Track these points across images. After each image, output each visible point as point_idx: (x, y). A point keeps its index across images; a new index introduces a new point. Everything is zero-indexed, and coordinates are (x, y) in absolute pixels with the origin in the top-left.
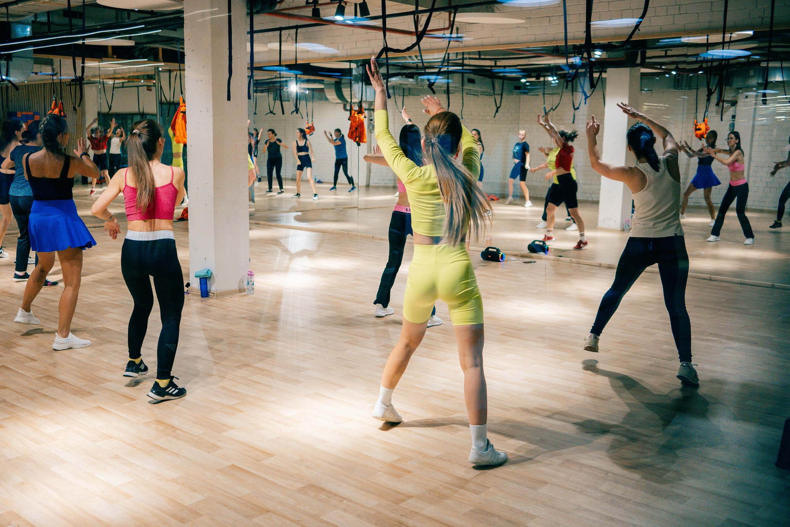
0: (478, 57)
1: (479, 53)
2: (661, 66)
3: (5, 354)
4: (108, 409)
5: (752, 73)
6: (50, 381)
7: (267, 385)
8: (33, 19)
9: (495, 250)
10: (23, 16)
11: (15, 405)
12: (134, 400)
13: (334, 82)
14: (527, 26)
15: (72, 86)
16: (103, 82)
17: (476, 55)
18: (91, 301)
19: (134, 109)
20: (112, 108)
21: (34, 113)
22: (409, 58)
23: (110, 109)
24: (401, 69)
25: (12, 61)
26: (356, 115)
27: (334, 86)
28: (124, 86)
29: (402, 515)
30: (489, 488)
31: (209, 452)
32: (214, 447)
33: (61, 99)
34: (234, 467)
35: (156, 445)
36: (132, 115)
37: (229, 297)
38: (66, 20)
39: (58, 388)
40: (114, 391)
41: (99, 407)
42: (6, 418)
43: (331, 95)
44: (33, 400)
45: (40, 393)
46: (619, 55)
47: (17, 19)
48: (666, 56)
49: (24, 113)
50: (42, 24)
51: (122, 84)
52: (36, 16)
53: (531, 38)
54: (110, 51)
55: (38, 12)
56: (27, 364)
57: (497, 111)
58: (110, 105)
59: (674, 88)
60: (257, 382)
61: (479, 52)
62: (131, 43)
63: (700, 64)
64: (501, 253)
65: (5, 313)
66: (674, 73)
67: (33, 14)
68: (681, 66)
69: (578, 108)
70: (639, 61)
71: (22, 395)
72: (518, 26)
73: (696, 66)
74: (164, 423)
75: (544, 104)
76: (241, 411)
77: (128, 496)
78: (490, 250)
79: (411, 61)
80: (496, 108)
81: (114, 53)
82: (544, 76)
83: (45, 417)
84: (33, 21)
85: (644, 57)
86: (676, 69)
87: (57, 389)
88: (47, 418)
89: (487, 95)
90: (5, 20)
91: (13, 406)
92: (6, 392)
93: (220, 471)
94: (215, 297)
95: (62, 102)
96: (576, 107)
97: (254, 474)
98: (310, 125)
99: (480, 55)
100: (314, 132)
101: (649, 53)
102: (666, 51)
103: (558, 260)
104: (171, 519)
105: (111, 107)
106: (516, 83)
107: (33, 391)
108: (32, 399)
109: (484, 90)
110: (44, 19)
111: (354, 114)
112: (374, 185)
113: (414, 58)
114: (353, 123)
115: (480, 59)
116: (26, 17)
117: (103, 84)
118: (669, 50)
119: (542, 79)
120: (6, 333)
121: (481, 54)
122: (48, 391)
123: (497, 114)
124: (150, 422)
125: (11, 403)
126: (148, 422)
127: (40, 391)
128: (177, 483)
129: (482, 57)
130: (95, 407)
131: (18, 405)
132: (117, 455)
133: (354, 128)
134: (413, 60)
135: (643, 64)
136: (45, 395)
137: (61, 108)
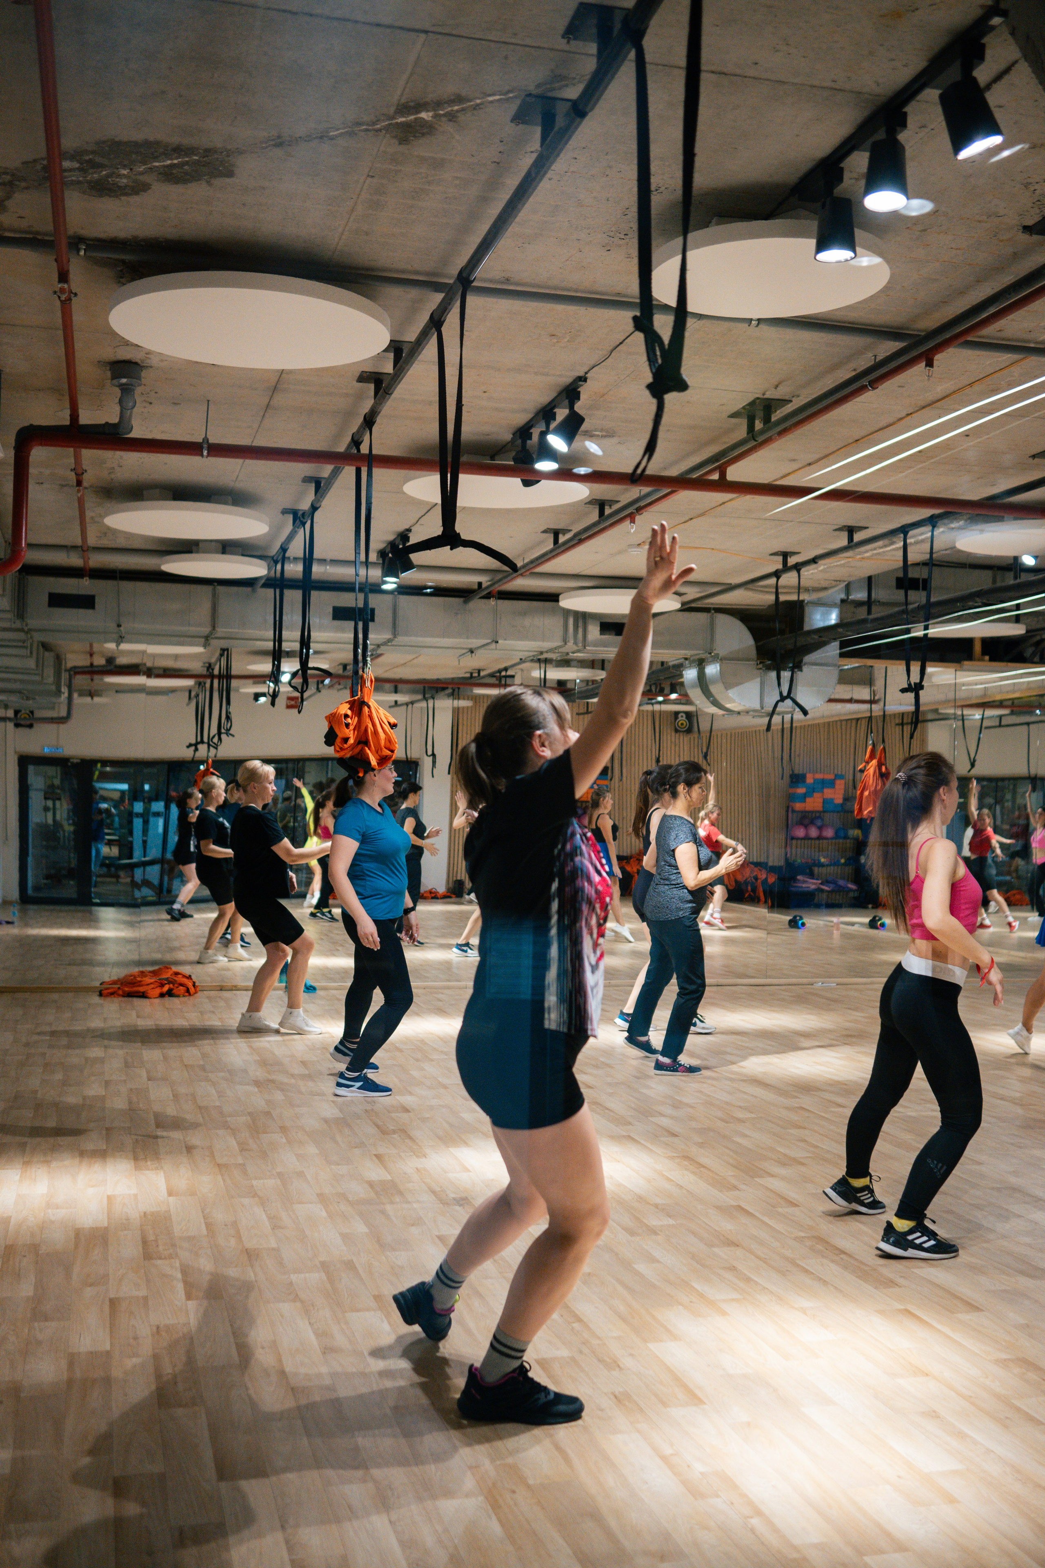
3: (742, 1187)
4: (925, 1318)
6: (819, 1247)
8: (843, 596)
10: (825, 589)
11: (753, 1280)
15: (905, 727)
16: (963, 715)
18: (910, 1114)
19: (1018, 768)
20: (976, 763)
21: (836, 776)
23: (973, 765)
25: (801, 670)
28: (1003, 723)
33: (883, 741)
35: (1018, 1410)
36: (1015, 780)
38: (899, 595)
39: (833, 1261)
40: (938, 1286)
41: (907, 1311)
42: (733, 1300)
44: (784, 1275)
45: (798, 1265)
47: (814, 596)
49: (819, 776)
50: (858, 604)
51: (998, 720)
52: (848, 588)
54: (978, 648)
55: (851, 579)
56: (780, 1210)
58: (972, 757)
62: (1018, 630)
65: (753, 1116)
67: (843, 585)
71: (765, 1262)
77: (951, 1500)
81: (984, 653)
83: (804, 1311)
84: (843, 601)
87: (831, 1265)
88: (805, 1314)
90: (794, 598)
91: (748, 1280)
92: (739, 1252)
95: (884, 748)
105: (974, 761)
107: (787, 1259)
108: (783, 1273)
110: (860, 595)
116: (830, 592)
117: (963, 720)
120: (750, 1150)
122: (814, 1264)
124: (1009, 1360)
125: (745, 1275)
126: (1005, 1360)
127: (798, 1262)
130: (900, 1311)
131: (756, 1279)
132: (934, 1411)
136: (806, 1271)
137: (883, 759)
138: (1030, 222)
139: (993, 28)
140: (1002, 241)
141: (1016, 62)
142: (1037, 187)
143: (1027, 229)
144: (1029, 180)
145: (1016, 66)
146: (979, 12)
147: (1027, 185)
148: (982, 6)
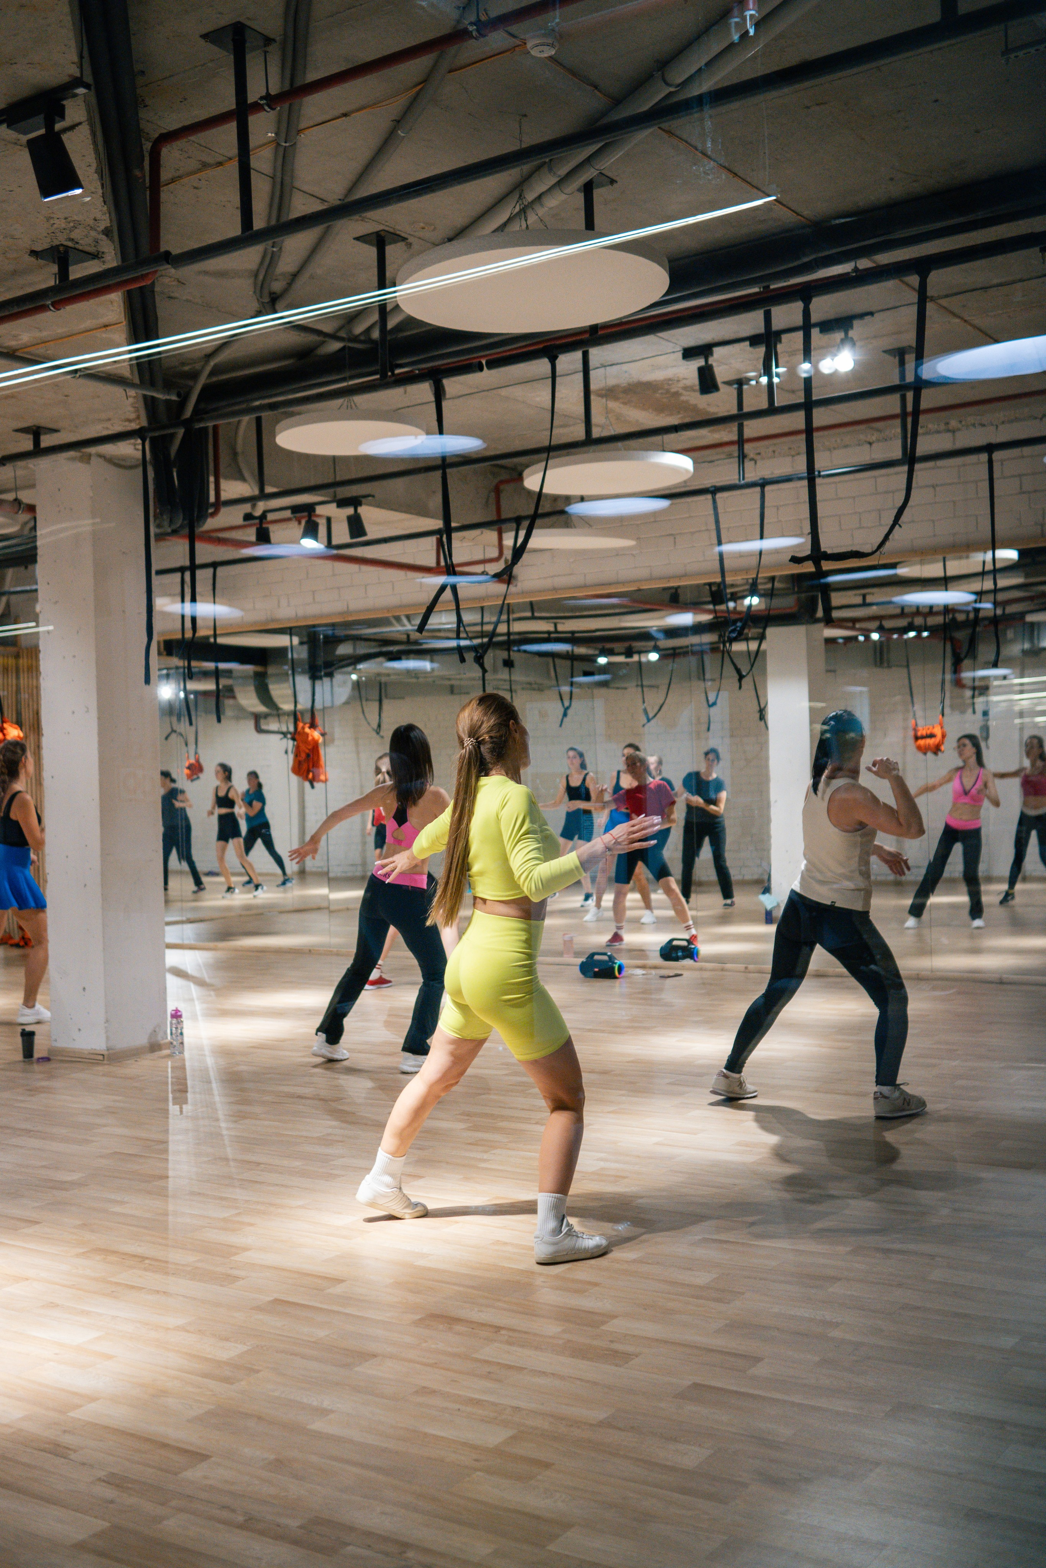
0: (529, 614)
1: (532, 606)
2: (854, 624)
5: (1010, 634)
7: (277, 1185)
9: (605, 958)
12: (37, 1223)
13: (251, 673)
14: (634, 553)
17: (524, 611)
22: (394, 622)
24: (380, 646)
26: (307, 730)
27: (251, 681)
29: (612, 1341)
30: (743, 1294)
31: (222, 1286)
32: (229, 1279)
34: (277, 1301)
35: (118, 1283)
37: (132, 1061)
43: (249, 700)
46: (787, 603)
48: (865, 604)
53: (643, 573)
57: (565, 715)
59: (876, 665)
60: (257, 1182)
61: (531, 603)
63: (909, 620)
64: (618, 962)
66: (875, 636)
68: (888, 624)
69: (714, 704)
70: (820, 613)
72: (618, 553)
73: (902, 623)
74: (114, 1252)
75: (644, 702)
76: (251, 1225)
77: (108, 1356)
78: (596, 957)
79: (400, 628)
80: (562, 710)
82: (640, 653)
85: (828, 609)
86: (880, 629)
89: (534, 689)
93: (259, 1309)
94: (105, 1062)
96: (710, 703)
97: (321, 1309)
98: (192, 761)
99: (533, 611)
100: (201, 775)
101: (837, 599)
102: (864, 596)
103: (723, 970)
104: (205, 1380)
106: (587, 667)
109: (530, 679)
111: (303, 728)
112: (314, 869)
113: (405, 621)
114: (301, 745)
115: (533, 618)
118: (869, 594)
119: (636, 658)
121: (535, 607)
123: (565, 719)
124: (86, 1252)
126: (83, 1253)
128: (188, 1331)
129: (536, 614)
132: (51, 1303)
133: (303, 755)
134: (404, 625)
135: (829, 621)
138: (38, 248)
139: (76, 95)
140: (8, 259)
141: (80, 123)
142: (56, 221)
143: (34, 253)
144: (52, 215)
145: (80, 127)
146: (66, 79)
147: (48, 219)
148: (70, 76)
